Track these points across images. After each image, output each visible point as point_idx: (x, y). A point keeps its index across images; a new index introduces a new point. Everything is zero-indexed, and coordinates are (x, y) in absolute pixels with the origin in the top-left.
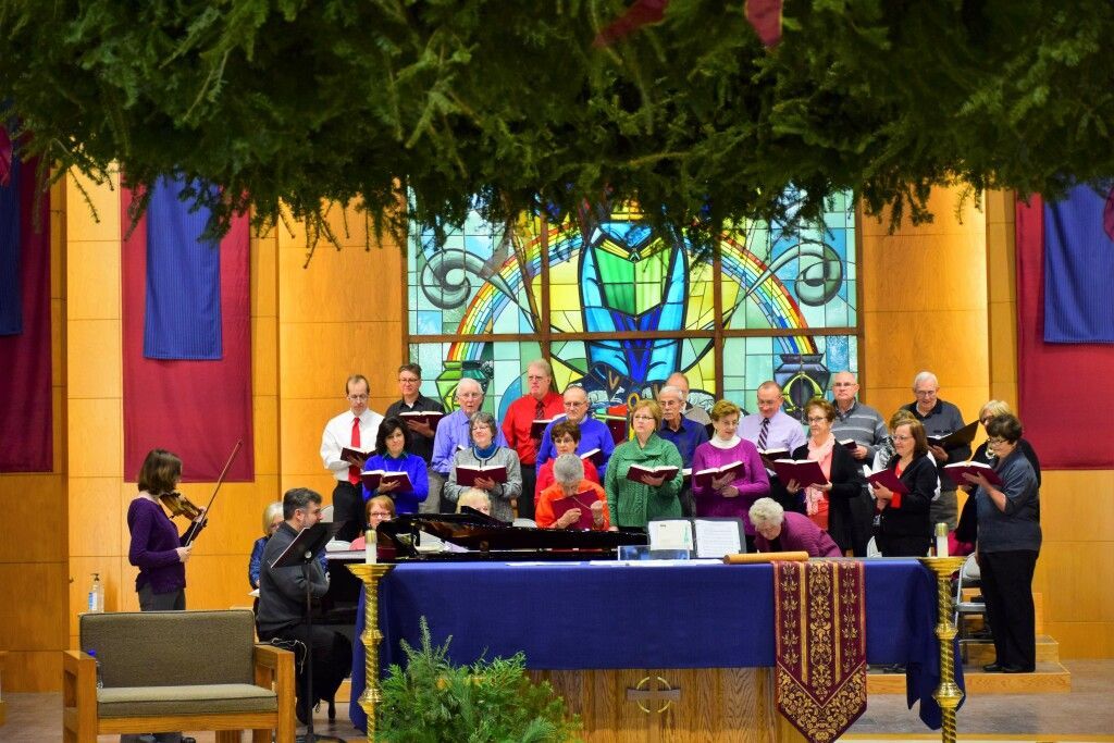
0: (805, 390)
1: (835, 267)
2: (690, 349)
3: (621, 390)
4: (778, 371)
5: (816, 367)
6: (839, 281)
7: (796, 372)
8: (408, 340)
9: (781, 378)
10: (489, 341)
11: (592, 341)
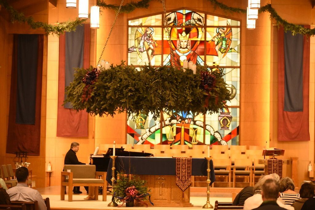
0: (226, 121)
1: (234, 91)
3: (180, 120)
4: (219, 116)
5: (229, 116)
6: (235, 94)
7: (224, 117)
9: (220, 118)
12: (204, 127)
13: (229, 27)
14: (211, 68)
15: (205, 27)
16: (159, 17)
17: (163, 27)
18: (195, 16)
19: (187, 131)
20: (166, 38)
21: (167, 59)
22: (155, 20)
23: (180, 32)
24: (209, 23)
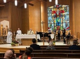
1: (68, 19)
2: (61, 24)
3: (58, 26)
4: (65, 25)
5: (67, 24)
8: (48, 24)
10: (52, 24)
11: (56, 23)
12: (62, 27)
13: (67, 7)
14: (63, 15)
15: (62, 7)
16: (53, 6)
17: (54, 8)
18: (60, 5)
19: (59, 28)
20: (55, 10)
21: (55, 14)
22: (52, 7)
23: (57, 9)
24: (63, 6)
